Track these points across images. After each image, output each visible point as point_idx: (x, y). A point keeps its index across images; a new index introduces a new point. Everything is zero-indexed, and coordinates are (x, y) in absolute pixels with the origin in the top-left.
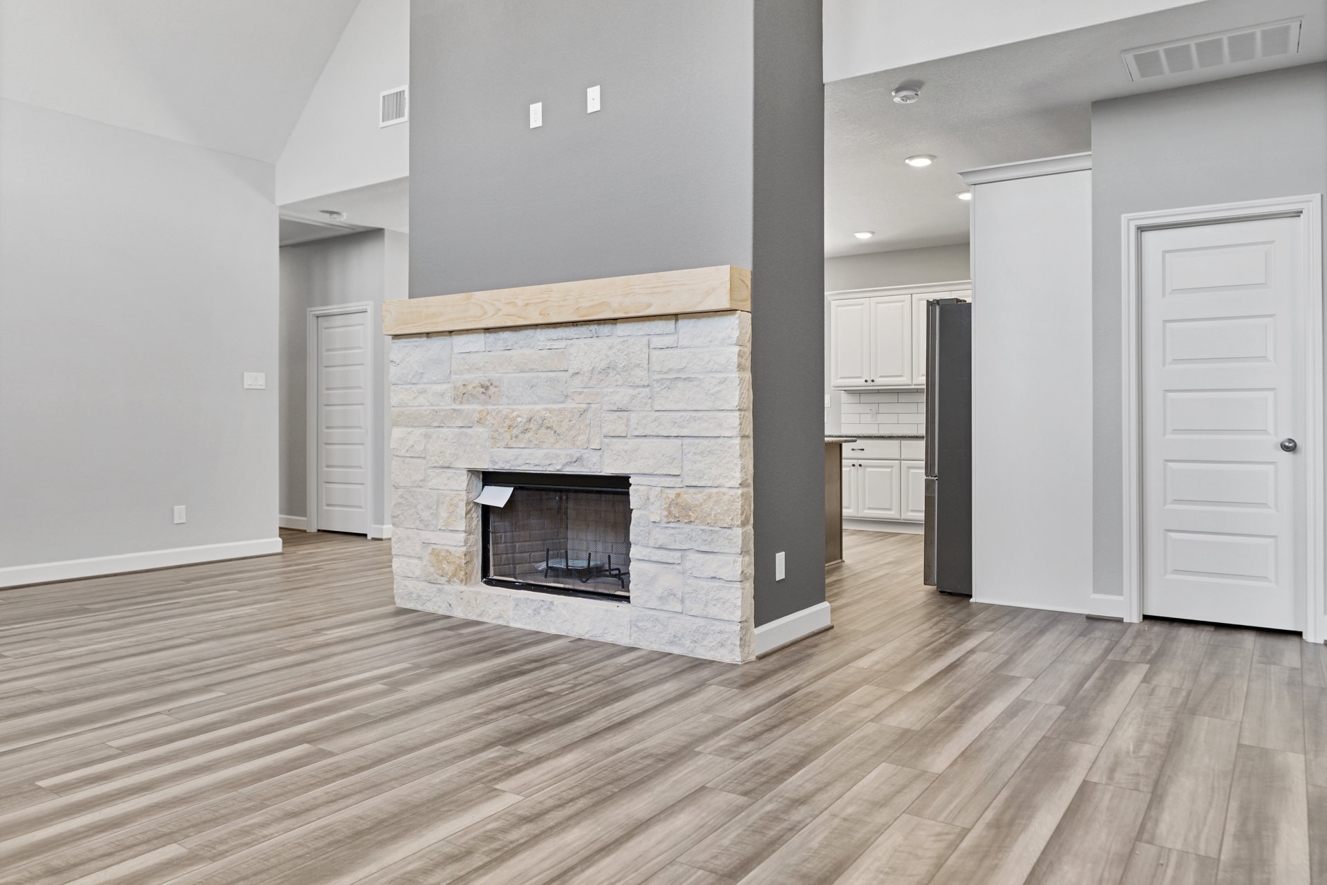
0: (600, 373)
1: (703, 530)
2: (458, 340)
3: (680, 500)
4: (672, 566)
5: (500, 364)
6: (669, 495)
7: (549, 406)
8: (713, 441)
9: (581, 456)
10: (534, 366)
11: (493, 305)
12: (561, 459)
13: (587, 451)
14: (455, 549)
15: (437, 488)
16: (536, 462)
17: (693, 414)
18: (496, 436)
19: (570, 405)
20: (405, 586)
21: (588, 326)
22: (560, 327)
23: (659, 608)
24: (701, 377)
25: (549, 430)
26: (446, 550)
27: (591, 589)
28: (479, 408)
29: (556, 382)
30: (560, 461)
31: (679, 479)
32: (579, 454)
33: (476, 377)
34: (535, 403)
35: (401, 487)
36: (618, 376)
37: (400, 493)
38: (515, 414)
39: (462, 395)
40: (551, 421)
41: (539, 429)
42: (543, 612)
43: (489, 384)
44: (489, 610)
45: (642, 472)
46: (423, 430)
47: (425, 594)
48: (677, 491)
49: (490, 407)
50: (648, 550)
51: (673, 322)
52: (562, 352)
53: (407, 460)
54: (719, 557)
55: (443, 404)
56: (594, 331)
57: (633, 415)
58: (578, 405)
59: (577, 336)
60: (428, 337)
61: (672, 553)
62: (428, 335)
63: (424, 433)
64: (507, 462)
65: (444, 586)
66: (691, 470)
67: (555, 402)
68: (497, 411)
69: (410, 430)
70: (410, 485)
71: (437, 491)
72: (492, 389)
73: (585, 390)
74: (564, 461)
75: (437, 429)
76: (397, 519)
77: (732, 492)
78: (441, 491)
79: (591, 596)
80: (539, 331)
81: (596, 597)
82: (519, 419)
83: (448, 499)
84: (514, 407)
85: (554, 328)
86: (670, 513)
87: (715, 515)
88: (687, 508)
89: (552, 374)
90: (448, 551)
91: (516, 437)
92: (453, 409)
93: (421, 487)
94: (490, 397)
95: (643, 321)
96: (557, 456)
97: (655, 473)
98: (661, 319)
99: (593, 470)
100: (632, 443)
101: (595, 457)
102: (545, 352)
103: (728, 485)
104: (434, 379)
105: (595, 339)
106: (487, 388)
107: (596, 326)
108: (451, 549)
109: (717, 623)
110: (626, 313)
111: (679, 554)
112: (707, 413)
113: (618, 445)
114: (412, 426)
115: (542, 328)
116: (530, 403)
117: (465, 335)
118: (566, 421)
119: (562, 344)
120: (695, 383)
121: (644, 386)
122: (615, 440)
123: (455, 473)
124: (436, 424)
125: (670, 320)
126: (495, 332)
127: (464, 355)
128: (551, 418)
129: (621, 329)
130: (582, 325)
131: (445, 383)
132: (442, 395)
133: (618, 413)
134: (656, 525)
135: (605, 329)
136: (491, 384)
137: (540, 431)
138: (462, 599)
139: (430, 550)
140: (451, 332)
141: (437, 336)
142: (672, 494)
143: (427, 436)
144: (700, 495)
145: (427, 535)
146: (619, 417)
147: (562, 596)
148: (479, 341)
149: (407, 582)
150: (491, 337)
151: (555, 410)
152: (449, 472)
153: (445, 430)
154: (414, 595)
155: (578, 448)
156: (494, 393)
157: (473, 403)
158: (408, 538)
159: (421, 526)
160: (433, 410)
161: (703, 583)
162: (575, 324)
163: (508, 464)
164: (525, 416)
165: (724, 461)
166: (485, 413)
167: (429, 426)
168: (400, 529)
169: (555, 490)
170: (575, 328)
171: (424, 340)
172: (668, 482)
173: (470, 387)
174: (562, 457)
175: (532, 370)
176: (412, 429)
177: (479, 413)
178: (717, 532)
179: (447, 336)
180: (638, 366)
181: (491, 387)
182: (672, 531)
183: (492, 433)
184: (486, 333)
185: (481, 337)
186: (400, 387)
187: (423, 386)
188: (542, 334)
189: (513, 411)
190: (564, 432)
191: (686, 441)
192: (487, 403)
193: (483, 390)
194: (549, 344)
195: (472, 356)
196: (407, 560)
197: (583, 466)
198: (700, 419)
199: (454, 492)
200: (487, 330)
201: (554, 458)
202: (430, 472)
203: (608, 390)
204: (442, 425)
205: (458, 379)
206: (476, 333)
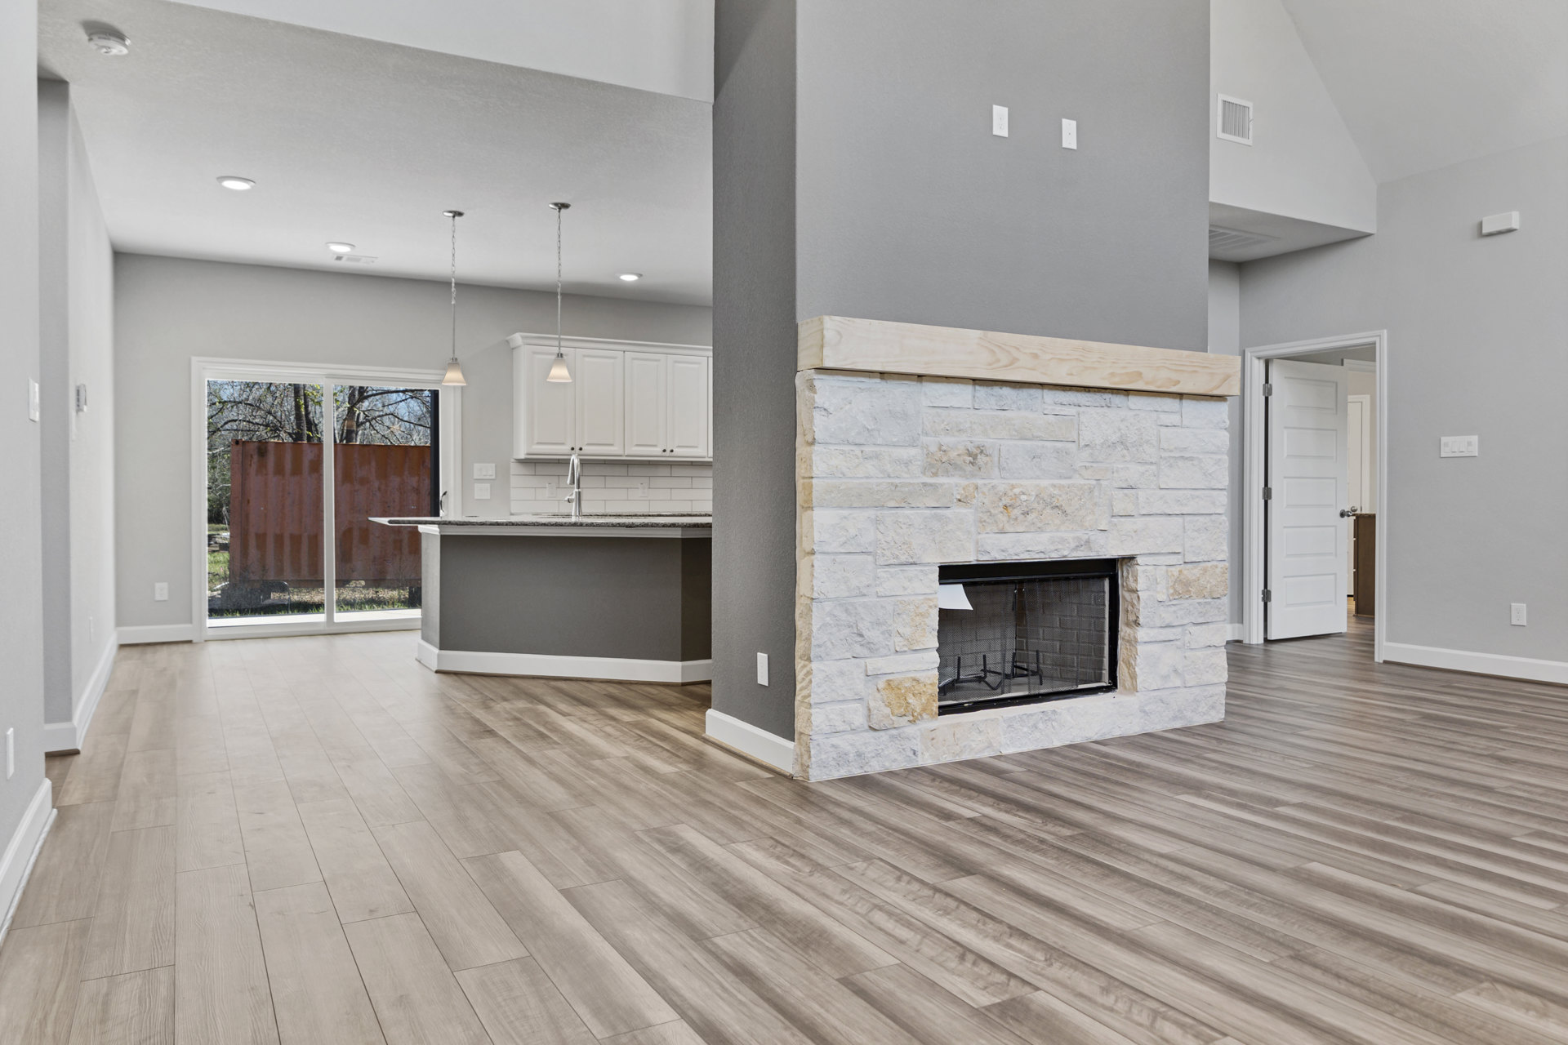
0: (1109, 446)
1: (1199, 603)
3: (1182, 577)
4: (1171, 643)
5: (992, 427)
6: (1174, 573)
7: (1056, 482)
8: (1208, 518)
9: (1089, 539)
10: (1040, 434)
11: (993, 352)
12: (1068, 543)
13: (1093, 533)
14: (925, 674)
15: (893, 593)
17: (1193, 492)
18: (986, 518)
19: (1077, 481)
20: (833, 746)
22: (1070, 390)
23: (1163, 687)
24: (1201, 457)
25: (1056, 510)
26: (912, 678)
28: (963, 482)
29: (1064, 454)
30: (1067, 545)
31: (1179, 557)
32: (1086, 537)
33: (957, 443)
34: (1038, 478)
35: (828, 599)
36: (1125, 451)
37: (828, 609)
38: (1017, 491)
39: (940, 463)
40: (1060, 499)
41: (1044, 509)
43: (978, 452)
44: (972, 743)
45: (1152, 552)
46: (871, 513)
47: (870, 749)
48: (1179, 568)
49: (980, 482)
50: (1156, 630)
51: (1178, 401)
52: (1071, 420)
53: (839, 558)
54: (1211, 626)
55: (906, 476)
56: (1108, 400)
57: (1140, 493)
58: (1087, 482)
59: (1088, 404)
60: (882, 378)
61: (1174, 630)
62: (883, 375)
63: (873, 517)
64: (1003, 551)
65: (905, 729)
66: (1192, 546)
67: (1061, 477)
68: (989, 486)
69: (845, 512)
70: (847, 594)
71: (893, 599)
72: (981, 459)
73: (1094, 465)
74: (1073, 545)
75: (893, 511)
76: (823, 649)
77: (1222, 565)
78: (899, 598)
80: (1046, 392)
81: (1071, 695)
82: (1024, 497)
83: (912, 607)
84: (1014, 482)
85: (1064, 390)
86: (1175, 591)
88: (1187, 584)
89: (1059, 445)
90: (914, 680)
91: (1016, 519)
92: (923, 483)
93: (864, 595)
94: (980, 468)
96: (1064, 540)
97: (1163, 551)
98: (1169, 397)
99: (1100, 554)
100: (1140, 522)
101: (1100, 539)
102: (1051, 418)
103: (1219, 558)
104: (895, 440)
105: (1105, 409)
106: (975, 457)
107: (1110, 396)
108: (918, 675)
109: (1208, 688)
110: (1147, 383)
111: (1180, 629)
112: (1203, 492)
113: (1128, 525)
114: (851, 507)
115: (1049, 389)
116: (1032, 478)
117: (945, 384)
118: (1076, 499)
119: (1073, 411)
120: (1195, 462)
121: (1152, 463)
122: (1123, 519)
123: (922, 571)
124: (893, 504)
125: (1175, 398)
126: (987, 386)
127: (939, 410)
128: (1060, 496)
129: (1134, 401)
130: (1096, 392)
131: (909, 446)
132: (907, 463)
133: (1126, 491)
134: (1162, 604)
135: (1117, 400)
136: (982, 452)
137: (1045, 512)
138: (933, 739)
139: (881, 684)
140: (920, 376)
141: (899, 379)
142: (1175, 571)
143: (877, 521)
144: (1197, 570)
145: (873, 664)
146: (1126, 495)
147: (1032, 705)
148: (964, 395)
149: (835, 740)
150: (982, 391)
151: (1064, 487)
152: (912, 571)
153: (907, 512)
154: (851, 756)
155: (1087, 529)
156: (986, 464)
157: (952, 476)
158: (842, 673)
159: (865, 652)
160: (892, 483)
161: (1199, 653)
162: (1087, 389)
163: (1004, 554)
164: (1033, 493)
165: (1216, 537)
166: (971, 489)
167: (883, 506)
168: (826, 662)
169: (1012, 582)
170: (1087, 394)
171: (876, 382)
172: (1173, 559)
173: (953, 454)
174: (1071, 541)
175: (1034, 438)
176: (849, 511)
177: (964, 489)
178: (1209, 603)
179: (914, 381)
180: (1147, 442)
181: (979, 456)
182: (1174, 608)
183: (981, 515)
184: (974, 384)
185: (968, 389)
186: (832, 447)
187: (877, 449)
188: (1049, 396)
189: (1013, 487)
190: (1073, 512)
191: (1188, 518)
192: (973, 476)
193: (971, 459)
194: (1058, 409)
195: (953, 413)
196: (838, 707)
197: (1091, 549)
198: (1197, 497)
199: (921, 597)
200: (976, 381)
201: (1059, 543)
202: (881, 572)
203: (1119, 466)
204: (903, 505)
205: (931, 442)
206: (961, 383)
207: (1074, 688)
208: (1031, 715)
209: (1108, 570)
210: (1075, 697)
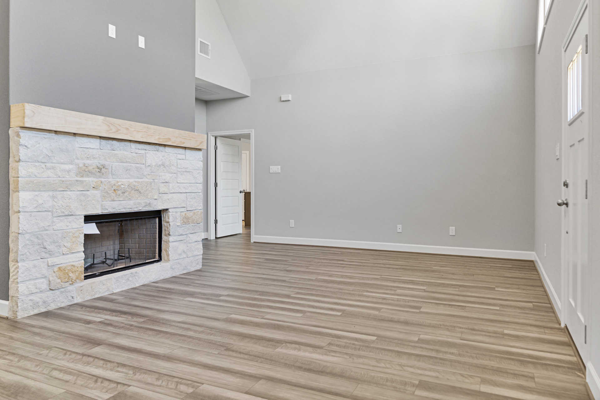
0: (158, 166)
1: (192, 226)
2: (79, 139)
3: (186, 216)
4: (182, 241)
5: (108, 157)
6: (183, 215)
7: (136, 180)
8: (195, 194)
9: (150, 202)
10: (130, 161)
12: (141, 204)
13: (152, 200)
14: (77, 263)
15: (62, 228)
16: (130, 207)
17: (190, 184)
18: (106, 195)
19: (145, 180)
20: (30, 300)
21: (155, 146)
22: (142, 144)
23: (179, 258)
24: (193, 171)
25: (137, 191)
26: (71, 265)
28: (95, 180)
29: (140, 169)
30: (141, 205)
31: (185, 208)
32: (149, 202)
33: (93, 163)
34: (129, 178)
35: (27, 233)
36: (164, 168)
37: (27, 237)
38: (120, 183)
39: (84, 172)
40: (138, 187)
41: (131, 191)
43: (102, 167)
44: (100, 289)
45: (175, 207)
46: (51, 193)
47: (50, 299)
48: (185, 213)
49: (103, 180)
50: (176, 237)
51: (184, 150)
52: (143, 155)
53: (33, 214)
54: (197, 234)
55: (68, 177)
57: (170, 184)
58: (149, 180)
59: (149, 149)
60: (56, 134)
61: (183, 236)
62: (56, 132)
63: (51, 195)
64: (114, 208)
65: (68, 288)
66: (189, 205)
67: (138, 178)
68: (107, 182)
69: (37, 193)
70: (38, 230)
71: (61, 231)
73: (152, 173)
74: (143, 205)
75: (62, 192)
76: (24, 256)
77: (200, 211)
78: (65, 231)
80: (132, 144)
82: (123, 186)
83: (71, 234)
84: (118, 180)
85: (139, 144)
86: (184, 221)
87: (196, 219)
88: (188, 219)
89: (137, 165)
90: (72, 265)
91: (119, 195)
92: (76, 180)
93: (47, 230)
94: (103, 174)
95: (175, 148)
96: (139, 203)
97: (179, 207)
98: (181, 148)
99: (155, 208)
100: (170, 196)
101: (155, 202)
102: (134, 154)
103: (199, 209)
104: (62, 161)
105: (156, 152)
106: (101, 169)
107: (158, 147)
108: (74, 264)
109: (196, 257)
110: (173, 143)
111: (185, 236)
112: (194, 184)
113: (165, 197)
114: (39, 191)
115: (133, 143)
116: (126, 178)
117: (86, 138)
118: (145, 187)
119: (143, 152)
120: (191, 173)
121: (174, 173)
122: (163, 195)
123: (76, 218)
124: (61, 189)
125: (183, 149)
126: (106, 140)
127: (84, 149)
128: (138, 185)
129: (168, 149)
130: (152, 145)
131: (70, 164)
132: (69, 171)
133: (165, 184)
134: (179, 226)
135: (161, 148)
136: (104, 167)
137: (132, 192)
138: (81, 290)
139: (56, 269)
140: (74, 134)
141: (64, 134)
142: (183, 214)
143: (53, 197)
144: (191, 213)
145: (51, 261)
146: (165, 185)
147: (127, 271)
148: (95, 143)
149: (31, 297)
150: (104, 142)
151: (139, 182)
152: (71, 218)
153: (69, 193)
154: (41, 303)
155: (149, 199)
156: (106, 172)
157: (90, 177)
158: (35, 266)
159: (48, 255)
160: (61, 180)
161: (192, 244)
162: (149, 144)
163: (114, 209)
164: (127, 184)
165: (198, 201)
166: (99, 183)
167: (56, 190)
168: (26, 262)
169: (118, 221)
170: (149, 146)
171: (53, 135)
172: (183, 210)
173: (90, 168)
174: (142, 203)
175: (127, 162)
176: (39, 193)
177: (96, 183)
178: (196, 225)
179: (71, 135)
180: (173, 165)
181: (103, 169)
182: (183, 228)
183: (104, 193)
184: (100, 139)
185: (98, 141)
186: (29, 164)
187: (53, 165)
188: (133, 145)
189: (118, 182)
190: (143, 192)
191: (188, 194)
192: (100, 177)
193: (99, 170)
194: (137, 151)
195: (90, 150)
196: (33, 282)
197: (151, 207)
198: (191, 186)
199: (76, 230)
200: (101, 138)
201: (138, 204)
202: (55, 220)
203: (162, 174)
204: (66, 189)
205: (80, 163)
206: (95, 138)
207: (145, 262)
208: (126, 275)
209: (158, 214)
210: (145, 266)
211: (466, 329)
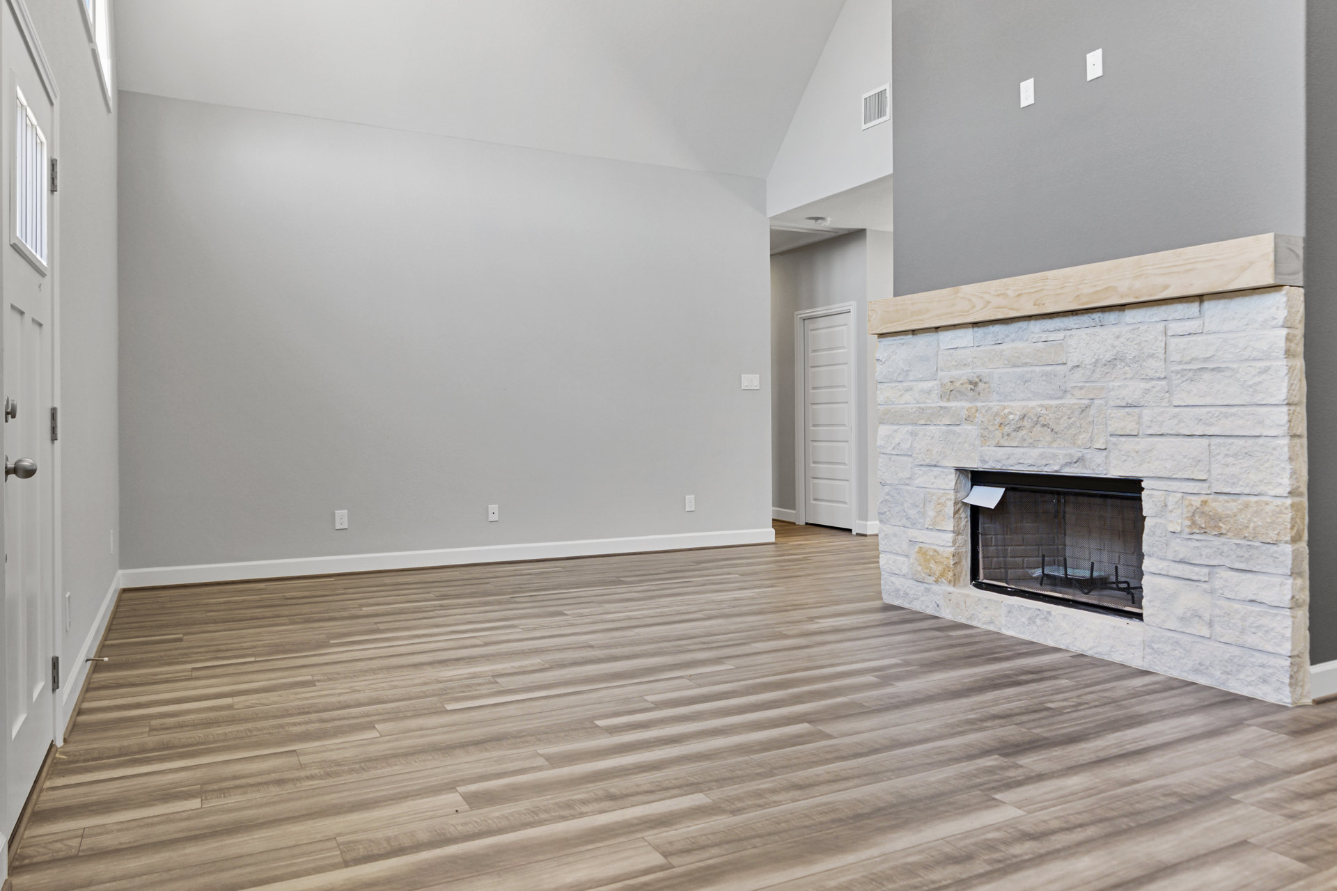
0: (1105, 365)
1: (1237, 545)
2: (945, 336)
3: (1206, 509)
4: (1197, 584)
5: (990, 359)
6: (1193, 503)
7: (1045, 402)
8: (1251, 441)
9: (1083, 456)
10: (1028, 360)
11: (982, 298)
12: (1059, 459)
13: (1089, 451)
14: (942, 549)
15: (924, 486)
16: (1031, 462)
17: (1224, 410)
18: (986, 434)
19: (1069, 401)
20: (892, 582)
21: (1089, 315)
22: (1057, 316)
23: (1181, 630)
24: (1235, 366)
25: (1045, 428)
26: (933, 549)
27: (1095, 602)
28: (967, 405)
29: (1053, 377)
30: (1058, 461)
31: (1205, 485)
32: (1080, 454)
33: (964, 374)
34: (1029, 399)
35: (888, 484)
36: (1127, 368)
37: (887, 490)
38: (1006, 411)
39: (950, 392)
40: (1048, 418)
41: (1033, 427)
42: (1038, 622)
43: (977, 380)
44: (979, 615)
45: (1159, 475)
46: (909, 428)
47: (912, 592)
48: (1204, 498)
49: (979, 404)
50: (1166, 563)
51: (1196, 305)
52: (1060, 344)
53: (894, 458)
54: (1260, 577)
55: (930, 401)
56: (1097, 320)
57: (1145, 411)
58: (1079, 401)
59: (1077, 326)
60: (914, 334)
61: (1196, 569)
62: (914, 332)
63: (910, 431)
64: (998, 461)
65: (932, 586)
66: (1221, 474)
67: (1051, 398)
68: (986, 408)
69: (895, 427)
70: (897, 482)
71: (923, 490)
72: (981, 386)
73: (1087, 385)
74: (1063, 462)
75: (924, 427)
76: (884, 516)
77: (1279, 502)
78: (928, 490)
79: (1098, 610)
80: (1032, 323)
81: (1101, 610)
82: (1011, 417)
83: (935, 498)
84: (1005, 404)
85: (1051, 318)
86: (1194, 523)
87: (1254, 528)
88: (1216, 518)
89: (1048, 368)
90: (935, 551)
91: (1008, 435)
92: (940, 407)
93: (907, 485)
94: (979, 394)
95: (1158, 305)
96: (1055, 456)
97: (1174, 476)
98: (1181, 302)
99: (1097, 472)
100: (1144, 443)
101: (1099, 458)
102: (1040, 345)
103: (1273, 493)
104: (921, 376)
105: (1098, 329)
106: (976, 384)
107: (1100, 314)
108: (938, 549)
109: (1257, 654)
110: (1137, 298)
111: (1206, 570)
112: (1242, 409)
113: (1128, 444)
114: (898, 424)
115: (1036, 319)
116: (1023, 400)
117: (952, 331)
118: (1064, 418)
119: (1060, 335)
120: (1227, 373)
121: (1159, 379)
122: (1123, 439)
123: (943, 472)
124: (922, 422)
125: (1193, 301)
126: (984, 326)
127: (951, 351)
128: (1047, 415)
129: (1130, 316)
130: (1083, 313)
131: (931, 380)
132: (929, 392)
133: (1127, 409)
134: (1175, 535)
135: (1112, 317)
136: (981, 380)
137: (1035, 429)
138: (950, 600)
139: (917, 549)
140: (937, 328)
141: (923, 333)
142: (1196, 501)
143: (913, 434)
144: (1235, 504)
145: (915, 533)
146: (1128, 414)
147: (1060, 607)
148: (967, 336)
149: (893, 579)
150: (980, 331)
151: (1051, 406)
152: (936, 471)
153: (931, 428)
154: (902, 593)
155: (1079, 447)
156: (984, 390)
157: (961, 400)
158: (895, 535)
159: (908, 524)
160: (920, 407)
161: (1237, 606)
162: (1075, 313)
163: (998, 464)
164: (1018, 413)
165: (1267, 465)
166: (973, 411)
167: (916, 423)
168: (887, 525)
169: (1052, 493)
170: (1075, 318)
171: (909, 337)
172: (1191, 487)
173: (957, 384)
174: (1061, 457)
175: (1025, 364)
176: (899, 427)
177: (967, 410)
178: (1257, 548)
179: (932, 332)
180: (1152, 356)
181: (980, 384)
182: (1197, 544)
183: (982, 431)
184: (973, 327)
185: (970, 332)
186: (886, 385)
187: (909, 384)
188: (1035, 326)
189: (1005, 408)
190: (1063, 430)
191: (1215, 441)
192: (975, 400)
193: (972, 387)
194: (1044, 336)
195: (959, 352)
196: (894, 557)
197: (1085, 467)
198: (1234, 415)
199: (942, 491)
200: (975, 324)
201: (1050, 458)
202: (917, 470)
203: (1115, 384)
204: (928, 423)
205: (945, 376)
206: (964, 328)
208: (1029, 609)
211: (298, 779)
